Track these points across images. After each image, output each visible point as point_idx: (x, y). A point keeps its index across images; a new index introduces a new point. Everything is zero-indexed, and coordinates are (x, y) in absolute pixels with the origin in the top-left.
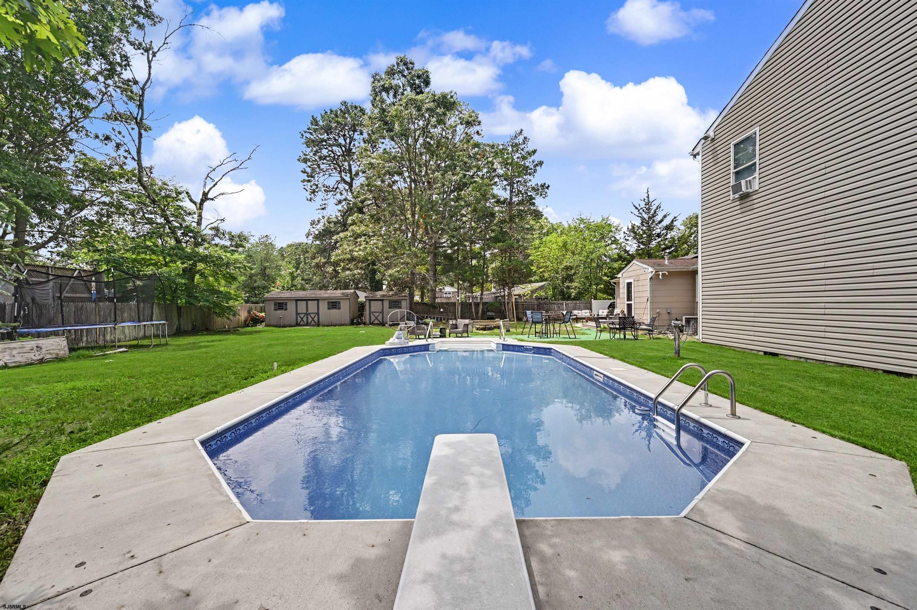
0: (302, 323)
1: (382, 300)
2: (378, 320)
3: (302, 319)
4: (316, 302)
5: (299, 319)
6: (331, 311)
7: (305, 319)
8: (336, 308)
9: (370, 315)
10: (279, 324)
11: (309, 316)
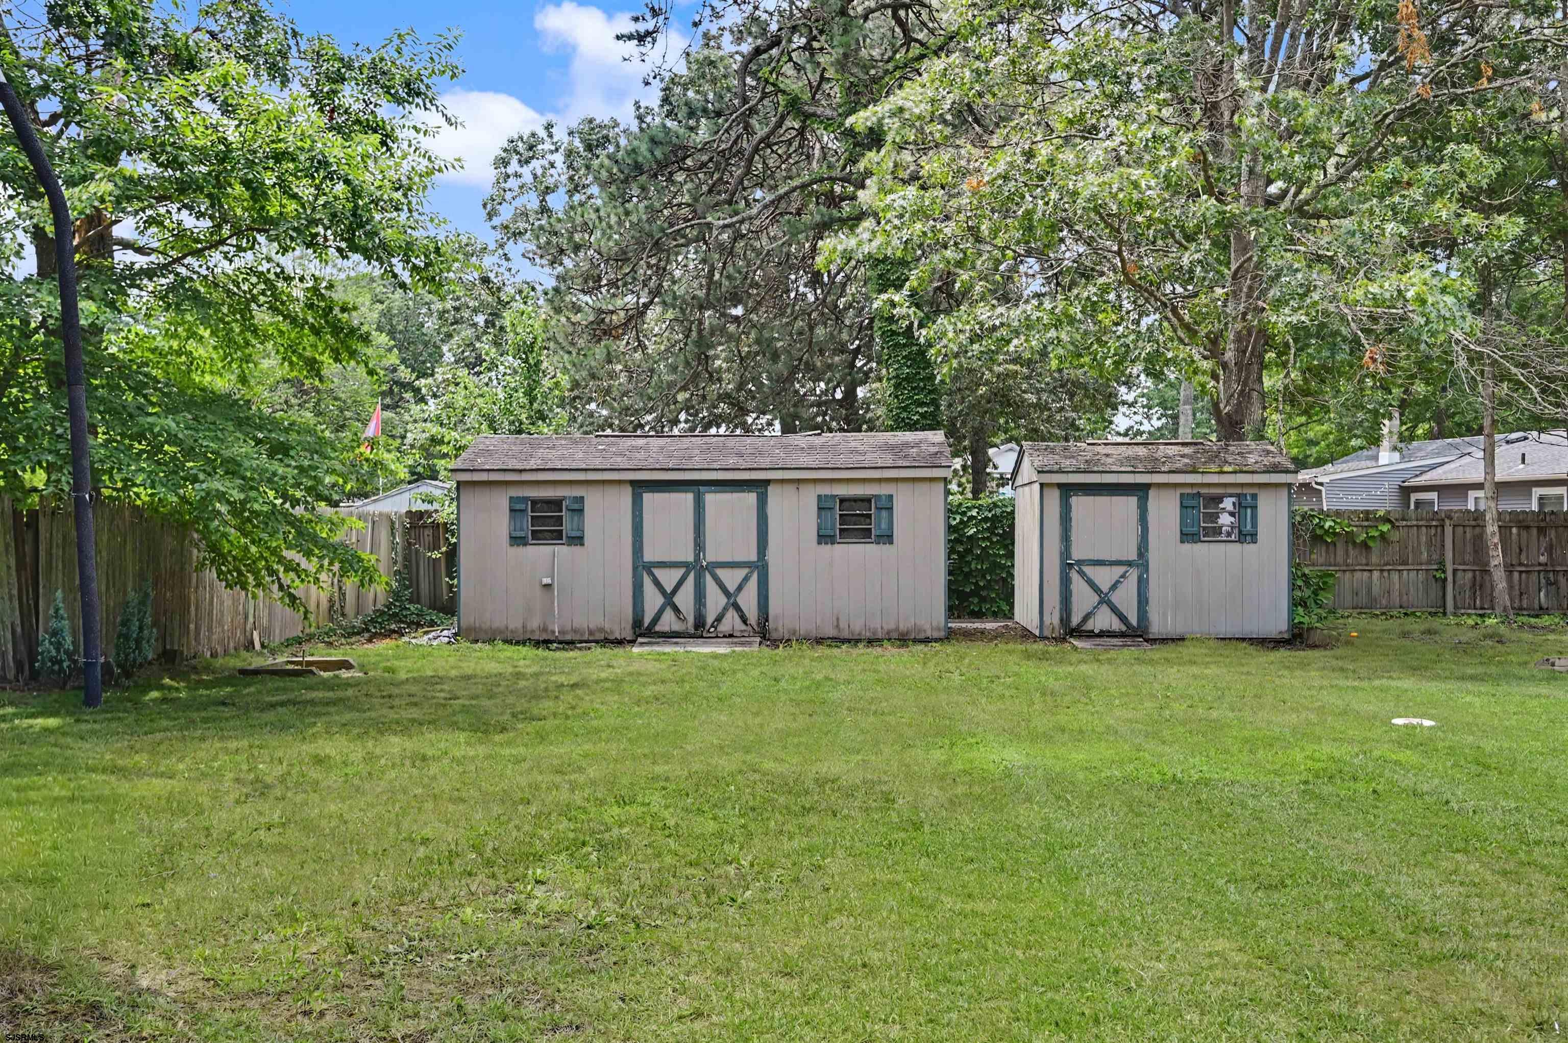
0: (668, 622)
1: (1141, 491)
2: (1114, 610)
3: (669, 598)
4: (751, 498)
5: (653, 600)
6: (840, 550)
7: (685, 599)
8: (867, 533)
9: (1065, 582)
10: (535, 623)
11: (708, 578)
